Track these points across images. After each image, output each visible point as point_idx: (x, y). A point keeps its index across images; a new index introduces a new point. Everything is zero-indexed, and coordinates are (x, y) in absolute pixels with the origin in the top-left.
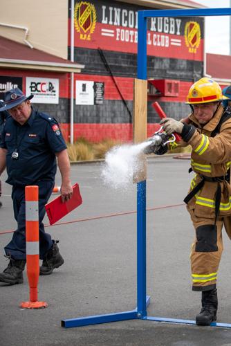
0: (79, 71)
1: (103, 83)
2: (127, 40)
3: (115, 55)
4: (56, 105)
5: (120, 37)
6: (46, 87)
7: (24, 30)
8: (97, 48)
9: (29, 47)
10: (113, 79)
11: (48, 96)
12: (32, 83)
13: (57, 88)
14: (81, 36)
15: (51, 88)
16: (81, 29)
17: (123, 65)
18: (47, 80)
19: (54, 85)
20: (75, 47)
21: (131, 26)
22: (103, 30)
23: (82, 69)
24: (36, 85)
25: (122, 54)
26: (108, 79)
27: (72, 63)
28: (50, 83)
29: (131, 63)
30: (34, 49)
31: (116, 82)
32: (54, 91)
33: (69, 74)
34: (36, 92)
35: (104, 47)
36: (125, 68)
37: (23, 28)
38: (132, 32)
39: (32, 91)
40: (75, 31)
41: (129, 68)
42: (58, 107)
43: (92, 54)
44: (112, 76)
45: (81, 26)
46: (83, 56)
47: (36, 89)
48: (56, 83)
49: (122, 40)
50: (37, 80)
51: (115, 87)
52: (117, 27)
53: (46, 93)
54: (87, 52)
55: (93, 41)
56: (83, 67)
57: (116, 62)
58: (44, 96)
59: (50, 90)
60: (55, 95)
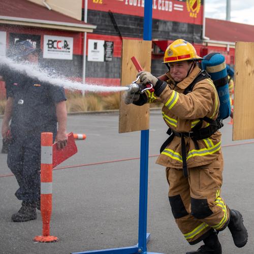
0: (91, 31)
1: (113, 42)
2: (135, 4)
3: (124, 18)
4: (70, 60)
5: (128, 1)
8: (107, 11)
9: (46, 8)
10: (121, 39)
11: (63, 53)
12: (49, 41)
13: (71, 45)
15: (66, 46)
17: (131, 26)
18: (62, 39)
19: (68, 43)
20: (88, 10)
23: (94, 29)
24: (53, 42)
25: (130, 17)
26: (117, 38)
27: (85, 24)
28: (65, 41)
29: (138, 25)
30: (51, 10)
32: (69, 49)
33: (83, 33)
34: (53, 49)
35: (114, 10)
36: (133, 29)
39: (49, 47)
41: (136, 29)
42: (72, 62)
43: (103, 16)
44: (120, 36)
46: (95, 17)
47: (53, 46)
48: (70, 41)
49: (131, 4)
50: (53, 38)
54: (99, 14)
55: (104, 4)
56: (95, 27)
57: (124, 23)
58: (59, 53)
59: (65, 48)
60: (69, 52)
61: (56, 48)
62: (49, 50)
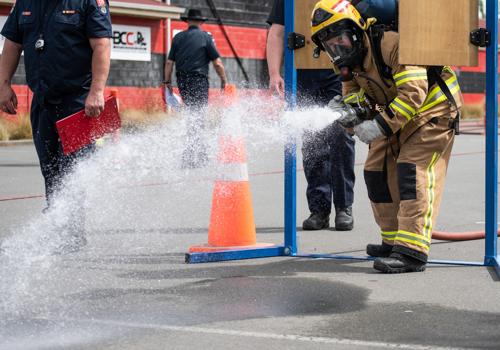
0: (178, 17)
4: (148, 62)
6: (133, 38)
10: (223, 30)
11: (137, 51)
12: (115, 32)
13: (147, 39)
15: (140, 40)
17: (236, 10)
18: (134, 29)
19: (144, 36)
23: (181, 14)
24: (121, 35)
26: (215, 29)
27: (168, 5)
28: (139, 33)
29: (247, 7)
31: (227, 32)
32: (145, 44)
33: (165, 19)
34: (121, 45)
36: (238, 14)
39: (115, 43)
41: (244, 14)
42: (150, 65)
44: (221, 25)
47: (120, 41)
48: (146, 32)
50: (121, 28)
51: (224, 40)
53: (134, 46)
56: (182, 10)
57: (226, 5)
58: (131, 51)
59: (138, 43)
60: (145, 49)
61: (125, 44)
62: (115, 47)
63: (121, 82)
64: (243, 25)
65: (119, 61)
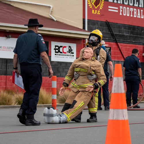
1: (110, 48)
2: (128, 15)
3: (119, 26)
5: (122, 13)
6: (66, 50)
7: (50, 7)
8: (105, 21)
9: (53, 20)
10: (118, 45)
11: (68, 57)
12: (56, 46)
13: (74, 50)
14: (93, 11)
15: (70, 51)
16: (93, 6)
18: (67, 45)
20: (88, 20)
21: (131, 4)
22: (109, 7)
24: (59, 48)
25: (125, 26)
26: (113, 45)
27: (86, 31)
28: (70, 47)
29: (132, 33)
30: (56, 21)
31: (120, 47)
32: (73, 53)
33: (84, 40)
34: (59, 53)
35: (110, 20)
36: (127, 37)
37: (48, 5)
38: (132, 9)
39: (56, 52)
40: (88, 7)
41: (130, 36)
43: (101, 25)
44: (116, 42)
45: (93, 4)
46: (95, 26)
47: (59, 51)
48: (74, 46)
49: (125, 15)
50: (59, 44)
51: (119, 51)
52: (120, 5)
53: (67, 54)
54: (97, 24)
55: (102, 15)
57: (119, 31)
58: (65, 57)
59: (69, 52)
60: (73, 56)
61: (61, 53)
62: (56, 54)
63: (59, 74)
64: (129, 43)
65: (58, 62)
